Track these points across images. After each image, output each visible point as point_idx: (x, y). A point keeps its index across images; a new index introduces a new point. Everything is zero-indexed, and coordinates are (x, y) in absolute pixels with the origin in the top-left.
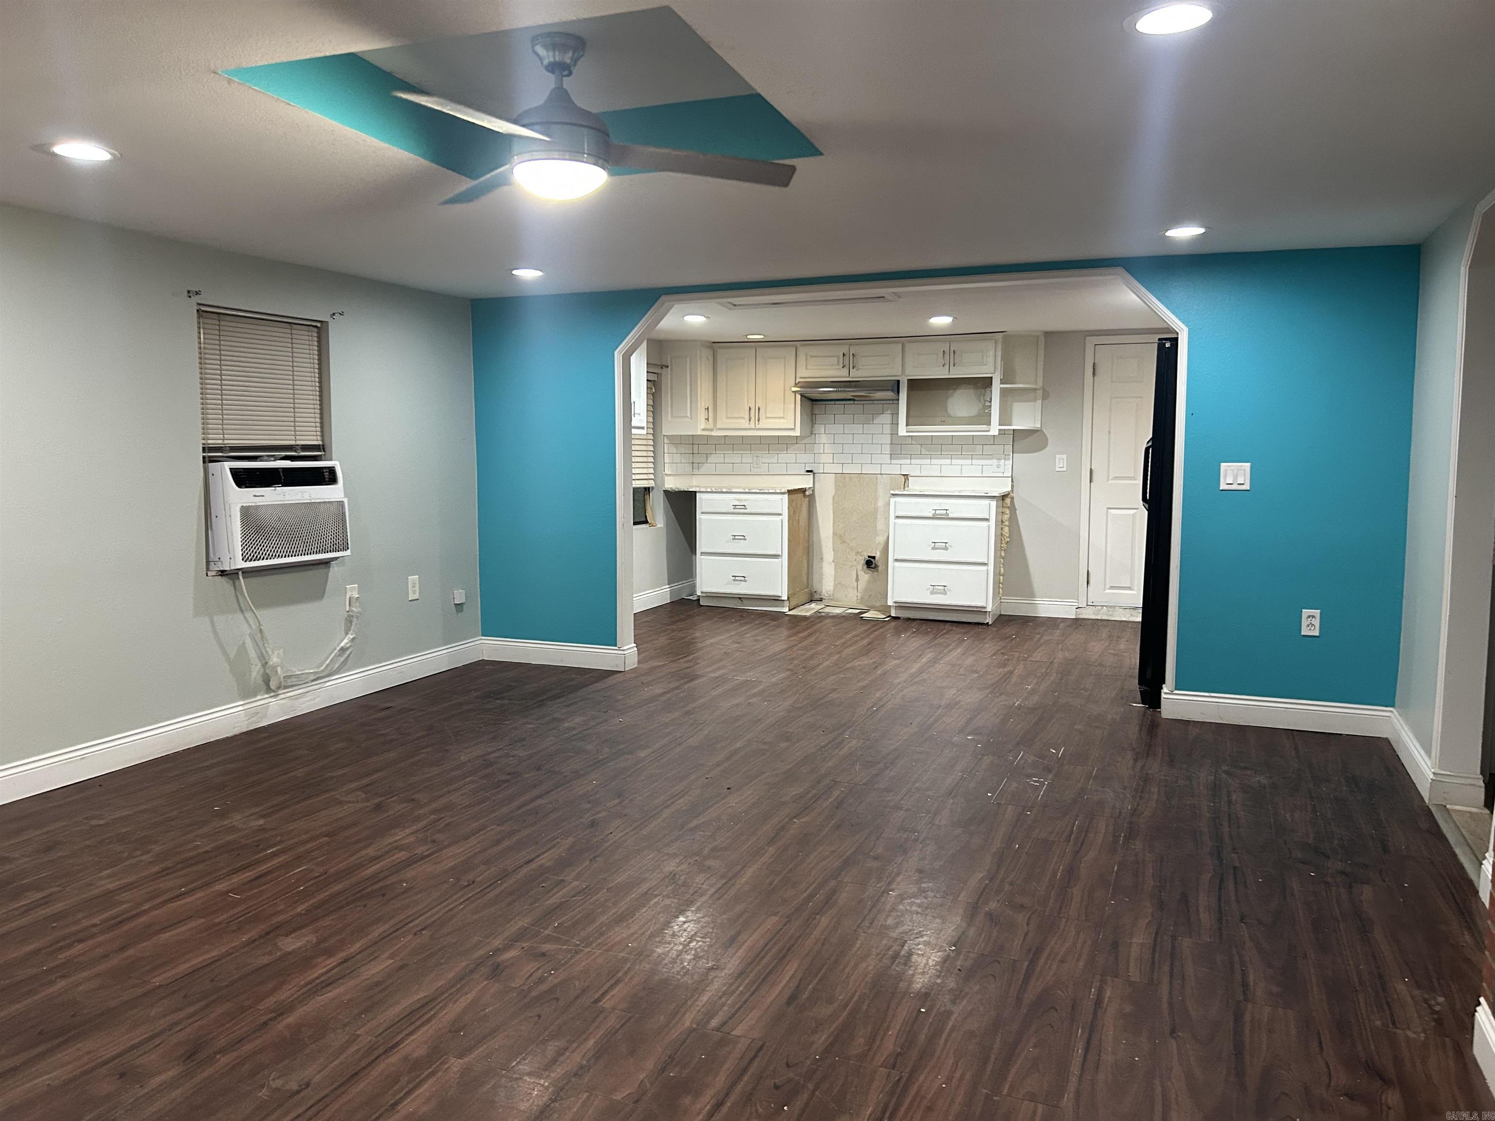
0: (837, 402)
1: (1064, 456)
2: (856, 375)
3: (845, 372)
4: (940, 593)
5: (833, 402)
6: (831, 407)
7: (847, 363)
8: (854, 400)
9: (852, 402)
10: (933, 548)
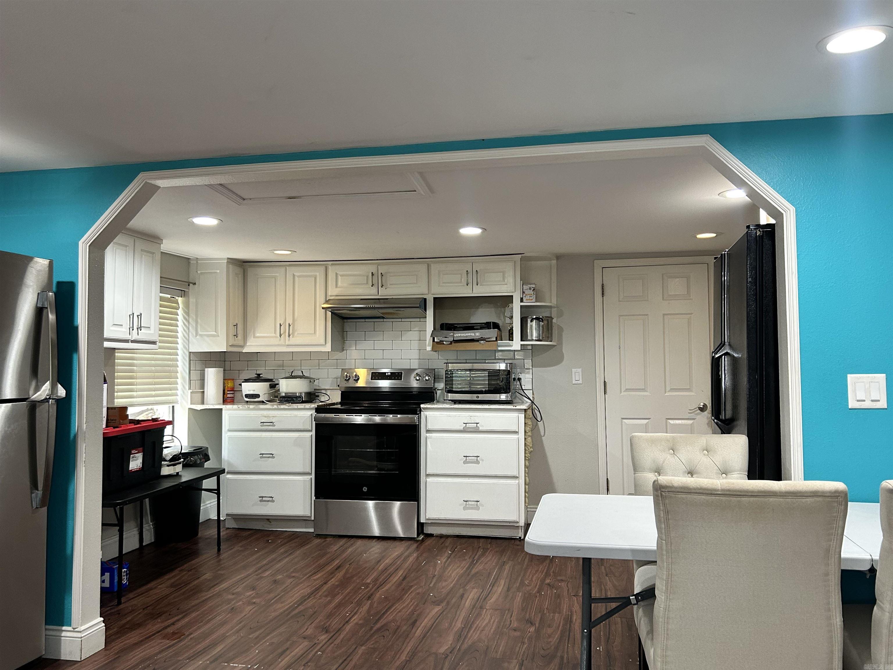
0: (366, 320)
1: (580, 370)
2: (384, 293)
3: (374, 291)
4: (472, 508)
5: (364, 320)
6: (361, 323)
7: (375, 282)
8: (383, 318)
9: (382, 320)
10: (465, 462)
